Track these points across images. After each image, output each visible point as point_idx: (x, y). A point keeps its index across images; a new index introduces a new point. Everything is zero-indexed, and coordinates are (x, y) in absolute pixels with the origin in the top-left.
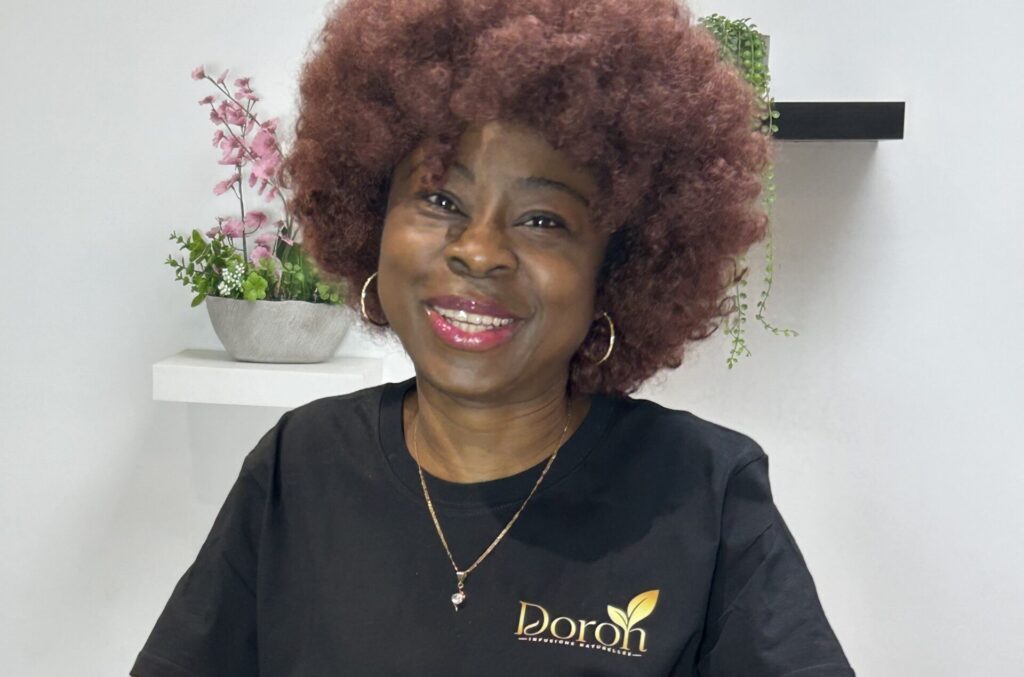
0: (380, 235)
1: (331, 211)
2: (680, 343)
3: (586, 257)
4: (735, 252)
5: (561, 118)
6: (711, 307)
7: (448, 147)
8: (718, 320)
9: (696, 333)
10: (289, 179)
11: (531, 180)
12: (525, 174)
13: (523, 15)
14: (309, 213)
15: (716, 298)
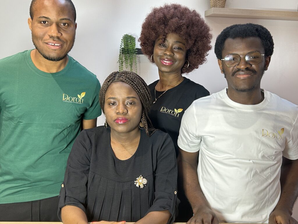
0: (154, 49)
1: (146, 45)
2: (198, 65)
3: (184, 53)
4: (207, 51)
5: (181, 33)
6: (203, 60)
7: (165, 37)
8: (204, 62)
9: (201, 64)
10: (140, 41)
11: (176, 42)
12: (176, 41)
13: (176, 17)
14: (143, 46)
15: (204, 58)
